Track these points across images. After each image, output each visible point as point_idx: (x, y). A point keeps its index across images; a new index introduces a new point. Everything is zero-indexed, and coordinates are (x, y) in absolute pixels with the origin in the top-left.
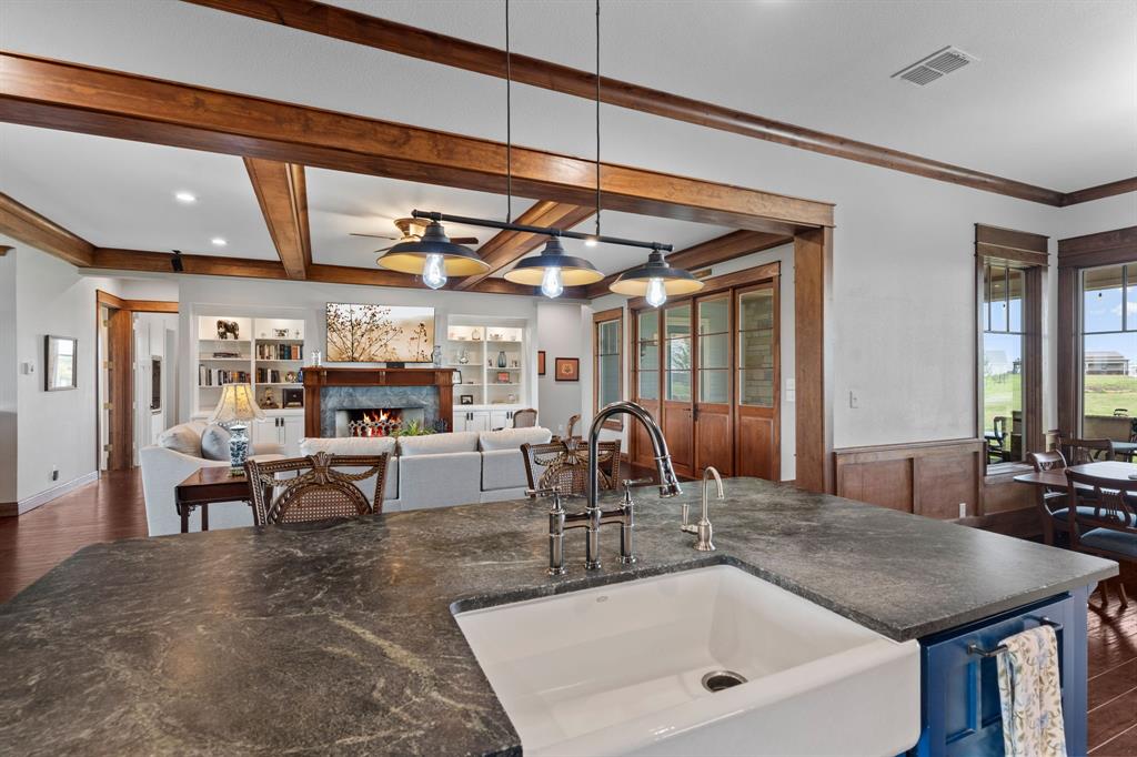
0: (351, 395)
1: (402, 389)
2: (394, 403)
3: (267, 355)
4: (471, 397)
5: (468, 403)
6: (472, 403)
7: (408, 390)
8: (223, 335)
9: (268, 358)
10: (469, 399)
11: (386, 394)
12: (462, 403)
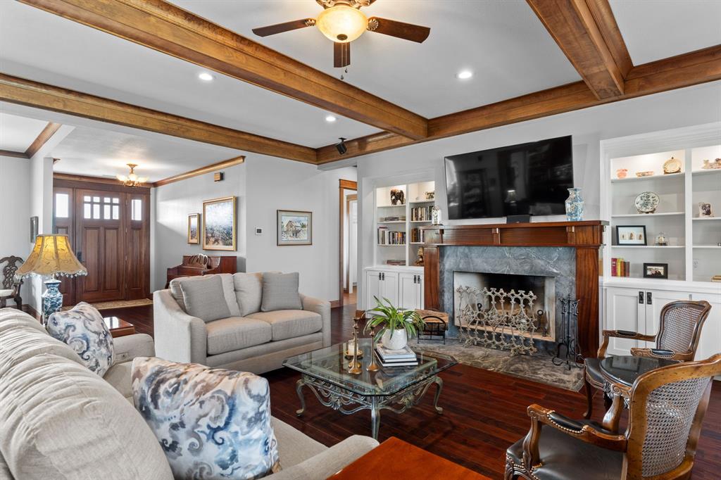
0: (466, 256)
1: (523, 251)
2: (515, 267)
3: (420, 217)
4: (665, 266)
5: (657, 276)
6: (665, 277)
7: (532, 251)
8: (394, 202)
9: (421, 219)
10: (661, 270)
11: (504, 256)
12: (646, 276)
